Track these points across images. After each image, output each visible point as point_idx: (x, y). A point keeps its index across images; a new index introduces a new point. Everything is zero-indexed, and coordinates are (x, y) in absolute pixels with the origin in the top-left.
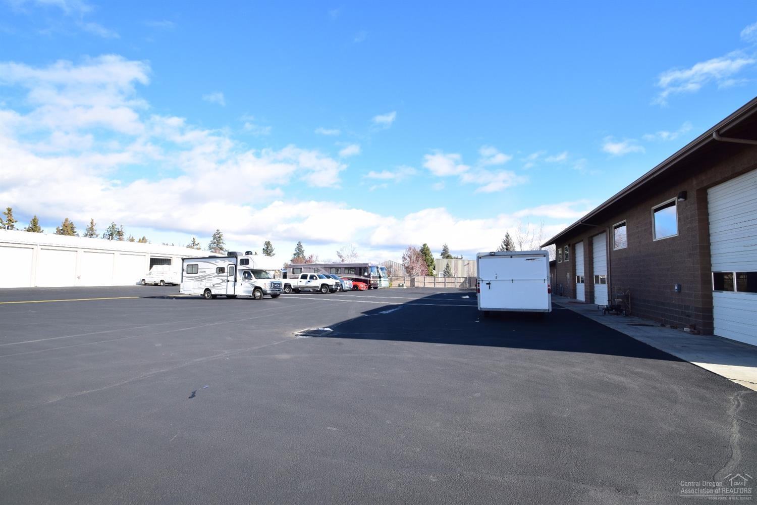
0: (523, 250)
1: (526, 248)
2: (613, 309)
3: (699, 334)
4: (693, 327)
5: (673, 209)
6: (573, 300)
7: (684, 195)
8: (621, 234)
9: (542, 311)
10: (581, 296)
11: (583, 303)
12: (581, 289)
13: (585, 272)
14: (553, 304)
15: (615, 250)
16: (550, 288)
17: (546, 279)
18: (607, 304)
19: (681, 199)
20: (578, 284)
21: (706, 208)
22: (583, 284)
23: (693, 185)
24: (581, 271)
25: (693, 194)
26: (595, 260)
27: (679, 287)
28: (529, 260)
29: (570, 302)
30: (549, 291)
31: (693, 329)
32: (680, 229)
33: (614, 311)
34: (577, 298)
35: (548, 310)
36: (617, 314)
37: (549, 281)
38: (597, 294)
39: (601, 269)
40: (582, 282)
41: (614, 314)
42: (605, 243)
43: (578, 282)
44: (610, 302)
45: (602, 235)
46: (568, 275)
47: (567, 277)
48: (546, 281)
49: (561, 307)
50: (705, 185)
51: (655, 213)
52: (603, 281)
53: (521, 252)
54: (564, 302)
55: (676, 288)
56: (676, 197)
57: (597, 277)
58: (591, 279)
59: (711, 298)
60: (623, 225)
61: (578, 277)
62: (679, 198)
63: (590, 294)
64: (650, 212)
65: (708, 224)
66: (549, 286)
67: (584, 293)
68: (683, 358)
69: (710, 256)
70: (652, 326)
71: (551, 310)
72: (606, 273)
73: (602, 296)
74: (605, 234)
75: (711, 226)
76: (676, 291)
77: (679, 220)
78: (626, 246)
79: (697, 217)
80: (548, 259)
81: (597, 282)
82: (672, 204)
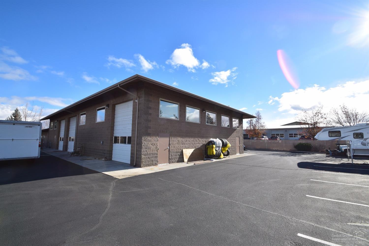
0: (26, 121)
1: (29, 120)
2: (76, 153)
3: (107, 160)
4: (106, 158)
5: (104, 111)
6: (57, 150)
7: (108, 106)
8: (83, 118)
9: (33, 158)
10: (61, 148)
11: (62, 151)
12: (61, 144)
13: (64, 135)
14: (41, 153)
15: (80, 125)
16: (40, 144)
17: (38, 138)
18: (73, 151)
19: (107, 107)
20: (60, 142)
21: (114, 112)
22: (63, 142)
23: (111, 102)
24: (62, 135)
25: (111, 106)
26: (70, 129)
27: (103, 142)
28: (27, 127)
29: (54, 151)
30: (40, 146)
31: (105, 159)
32: (105, 119)
33: (76, 154)
34: (59, 149)
35: (38, 157)
36: (77, 156)
37: (40, 140)
38: (69, 146)
39: (72, 134)
40: (62, 140)
41: (76, 156)
42: (76, 122)
43: (60, 140)
44: (75, 150)
45: (75, 117)
46: (55, 137)
47: (54, 138)
48: (38, 140)
49: (48, 154)
50: (115, 103)
51: (98, 111)
52: (73, 140)
53: (25, 122)
54: (50, 152)
55: (102, 142)
56: (105, 106)
57: (70, 138)
58: (67, 139)
59: (112, 146)
60: (85, 114)
61: (61, 138)
62: (106, 106)
63: (66, 147)
64: (96, 111)
65: (114, 118)
66: (40, 143)
67: (62, 146)
68: (100, 171)
69: (114, 130)
70: (91, 159)
71: (39, 157)
72: (75, 136)
73: (71, 147)
74: (76, 117)
75: (115, 119)
76: (101, 144)
77: (106, 115)
78: (84, 124)
79: (111, 115)
80: (41, 127)
81: (70, 140)
82: (103, 109)
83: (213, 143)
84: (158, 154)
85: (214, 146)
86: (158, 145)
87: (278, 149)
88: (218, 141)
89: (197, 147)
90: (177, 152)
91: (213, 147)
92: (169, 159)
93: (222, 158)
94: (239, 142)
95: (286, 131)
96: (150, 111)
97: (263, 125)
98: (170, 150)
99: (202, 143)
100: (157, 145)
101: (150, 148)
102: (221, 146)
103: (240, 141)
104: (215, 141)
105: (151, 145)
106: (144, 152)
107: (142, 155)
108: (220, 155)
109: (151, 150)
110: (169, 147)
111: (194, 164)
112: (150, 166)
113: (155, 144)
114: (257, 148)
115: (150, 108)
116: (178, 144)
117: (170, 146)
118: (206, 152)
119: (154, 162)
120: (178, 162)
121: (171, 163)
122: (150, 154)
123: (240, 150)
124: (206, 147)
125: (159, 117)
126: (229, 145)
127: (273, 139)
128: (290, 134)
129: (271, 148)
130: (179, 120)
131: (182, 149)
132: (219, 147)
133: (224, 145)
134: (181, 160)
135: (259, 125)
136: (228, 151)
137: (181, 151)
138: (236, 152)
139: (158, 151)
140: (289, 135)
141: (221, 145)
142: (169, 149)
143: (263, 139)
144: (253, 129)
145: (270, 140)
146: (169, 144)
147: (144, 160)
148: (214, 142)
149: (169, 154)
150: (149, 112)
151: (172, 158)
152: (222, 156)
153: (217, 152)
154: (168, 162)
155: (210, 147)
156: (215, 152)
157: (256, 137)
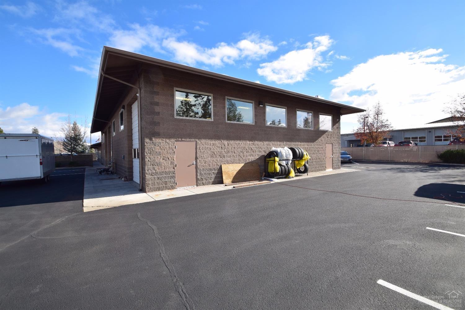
3: (127, 181)
4: (126, 177)
7: (124, 108)
9: (35, 178)
15: (113, 136)
17: (38, 154)
21: (131, 115)
23: (126, 102)
25: (126, 108)
27: (124, 157)
28: (22, 141)
30: (41, 163)
31: (125, 179)
35: (41, 177)
37: (41, 156)
48: (38, 157)
50: (131, 103)
59: (132, 162)
62: (122, 109)
66: (41, 160)
69: (132, 140)
76: (123, 159)
78: (115, 134)
79: (127, 120)
83: (275, 154)
84: (176, 173)
85: (277, 159)
86: (175, 159)
87: (410, 160)
88: (285, 151)
89: (248, 161)
90: (211, 170)
91: (274, 161)
92: (197, 179)
93: (293, 177)
94: (332, 152)
95: (430, 132)
96: (157, 109)
97: (386, 123)
98: (198, 166)
99: (258, 155)
100: (173, 160)
101: (159, 164)
102: (291, 159)
103: (333, 149)
104: (279, 151)
105: (163, 159)
106: (149, 171)
107: (146, 175)
108: (289, 172)
109: (163, 167)
110: (196, 162)
111: (234, 187)
112: (162, 190)
113: (168, 158)
114: (373, 159)
115: (157, 104)
116: (212, 157)
117: (198, 160)
118: (265, 168)
119: (169, 185)
120: (214, 183)
121: (200, 185)
122: (161, 173)
123: (333, 164)
124: (265, 160)
125: (174, 117)
126: (307, 156)
127: (402, 146)
128: (436, 137)
129: (396, 160)
130: (213, 120)
131: (220, 165)
132: (287, 160)
133: (297, 157)
134: (219, 180)
135: (378, 124)
136: (305, 165)
137: (219, 167)
138: (326, 167)
139: (175, 168)
140: (434, 139)
141: (291, 157)
142: (196, 165)
143: (386, 145)
144: (368, 131)
145: (396, 147)
146: (196, 158)
147: (150, 182)
148: (276, 152)
149: (197, 172)
150: (154, 110)
151: (202, 178)
152: (293, 174)
153: (283, 167)
154: (196, 184)
155: (272, 160)
156: (278, 168)
157: (373, 143)
